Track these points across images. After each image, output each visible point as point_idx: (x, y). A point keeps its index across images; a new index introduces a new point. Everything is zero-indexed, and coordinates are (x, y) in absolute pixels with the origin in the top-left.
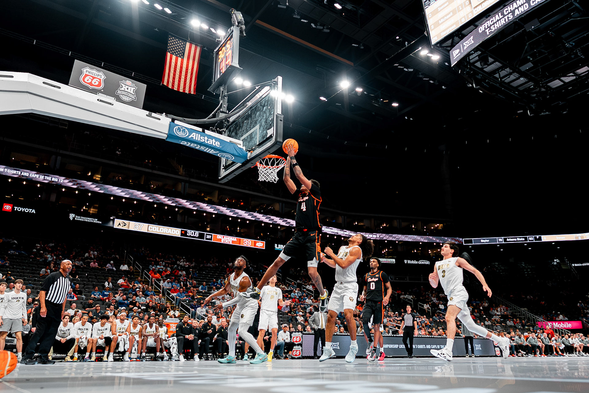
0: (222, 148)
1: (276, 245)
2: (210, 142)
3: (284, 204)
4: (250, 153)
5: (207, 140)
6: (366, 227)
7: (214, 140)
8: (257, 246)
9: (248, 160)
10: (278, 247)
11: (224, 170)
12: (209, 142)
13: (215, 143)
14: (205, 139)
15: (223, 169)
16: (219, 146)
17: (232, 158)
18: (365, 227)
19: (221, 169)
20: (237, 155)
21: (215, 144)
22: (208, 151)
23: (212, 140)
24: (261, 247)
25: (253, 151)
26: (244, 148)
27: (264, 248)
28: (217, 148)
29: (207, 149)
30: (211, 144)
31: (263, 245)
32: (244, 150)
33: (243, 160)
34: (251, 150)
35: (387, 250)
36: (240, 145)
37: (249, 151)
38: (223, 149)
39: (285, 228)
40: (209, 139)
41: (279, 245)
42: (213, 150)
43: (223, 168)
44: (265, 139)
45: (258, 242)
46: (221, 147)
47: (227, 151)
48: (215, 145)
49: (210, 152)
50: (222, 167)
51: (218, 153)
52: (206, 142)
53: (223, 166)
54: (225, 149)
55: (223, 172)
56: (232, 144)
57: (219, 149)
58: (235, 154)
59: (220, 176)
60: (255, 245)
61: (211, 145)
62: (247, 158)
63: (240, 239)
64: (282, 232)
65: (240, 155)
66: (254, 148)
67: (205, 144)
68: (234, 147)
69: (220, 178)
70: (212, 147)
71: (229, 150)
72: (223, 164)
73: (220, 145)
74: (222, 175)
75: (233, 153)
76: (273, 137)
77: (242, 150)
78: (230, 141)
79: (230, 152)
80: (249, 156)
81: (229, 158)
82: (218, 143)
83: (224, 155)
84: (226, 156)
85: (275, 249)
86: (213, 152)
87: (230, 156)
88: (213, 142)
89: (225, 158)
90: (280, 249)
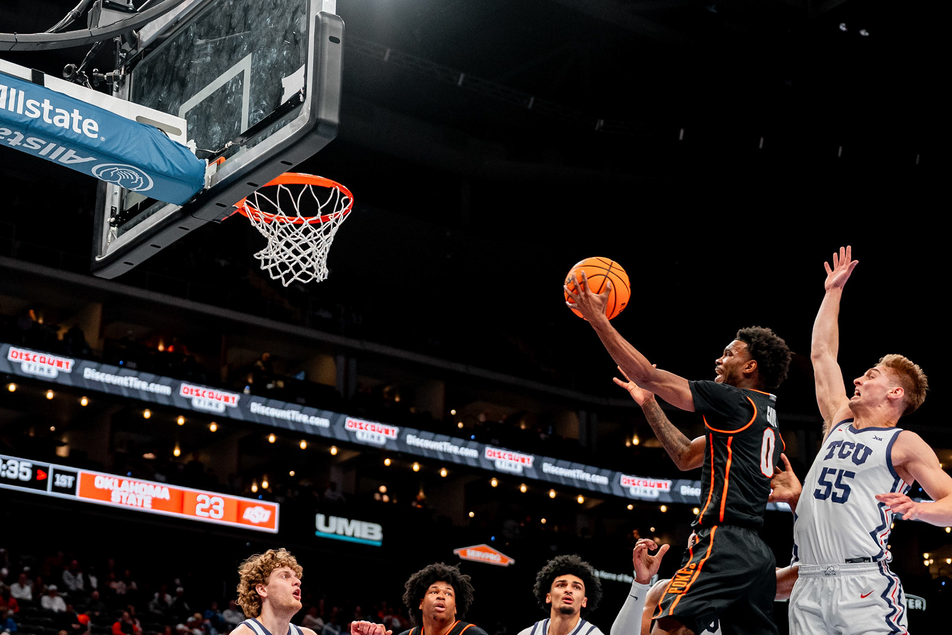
0: (107, 142)
1: (320, 519)
2: (61, 121)
3: (353, 362)
4: (214, 165)
7: (76, 112)
8: (249, 522)
9: (205, 190)
10: (327, 524)
11: (115, 229)
12: (57, 119)
13: (80, 124)
14: (41, 109)
15: (112, 224)
16: (95, 136)
17: (146, 183)
19: (106, 226)
20: (165, 170)
21: (80, 126)
22: (53, 157)
23: (70, 112)
24: (261, 524)
25: (226, 157)
26: (192, 146)
27: (275, 530)
28: (86, 142)
29: (52, 146)
30: (66, 125)
31: (272, 517)
32: (194, 151)
33: (187, 193)
34: (218, 154)
36: (178, 132)
37: (212, 158)
38: (110, 148)
39: (355, 454)
40: (58, 111)
41: (333, 520)
42: (71, 153)
43: (113, 219)
44: (272, 110)
45: (253, 505)
46: (103, 139)
47: (128, 157)
48: (79, 131)
49: (64, 160)
50: (108, 219)
51: (92, 164)
52: (48, 121)
53: (113, 214)
54: (120, 149)
55: (110, 236)
56: (147, 128)
57: (96, 146)
58: (156, 168)
59: (99, 252)
60: (239, 518)
61: (65, 130)
62: (203, 183)
63: (183, 493)
64: (346, 466)
65: (176, 172)
66: (230, 147)
67: (45, 126)
68: (152, 140)
69: (99, 258)
70: (67, 138)
71: (136, 152)
72: (112, 207)
73: (100, 133)
74: (107, 247)
75: (149, 163)
76: (303, 102)
77: (183, 154)
78: (138, 118)
79: (136, 160)
80: (210, 177)
81: (136, 182)
82: (91, 124)
83: (117, 172)
84: (122, 176)
85: (317, 534)
86: (71, 158)
87: (140, 175)
88: (71, 119)
89: (118, 181)
90: (335, 533)
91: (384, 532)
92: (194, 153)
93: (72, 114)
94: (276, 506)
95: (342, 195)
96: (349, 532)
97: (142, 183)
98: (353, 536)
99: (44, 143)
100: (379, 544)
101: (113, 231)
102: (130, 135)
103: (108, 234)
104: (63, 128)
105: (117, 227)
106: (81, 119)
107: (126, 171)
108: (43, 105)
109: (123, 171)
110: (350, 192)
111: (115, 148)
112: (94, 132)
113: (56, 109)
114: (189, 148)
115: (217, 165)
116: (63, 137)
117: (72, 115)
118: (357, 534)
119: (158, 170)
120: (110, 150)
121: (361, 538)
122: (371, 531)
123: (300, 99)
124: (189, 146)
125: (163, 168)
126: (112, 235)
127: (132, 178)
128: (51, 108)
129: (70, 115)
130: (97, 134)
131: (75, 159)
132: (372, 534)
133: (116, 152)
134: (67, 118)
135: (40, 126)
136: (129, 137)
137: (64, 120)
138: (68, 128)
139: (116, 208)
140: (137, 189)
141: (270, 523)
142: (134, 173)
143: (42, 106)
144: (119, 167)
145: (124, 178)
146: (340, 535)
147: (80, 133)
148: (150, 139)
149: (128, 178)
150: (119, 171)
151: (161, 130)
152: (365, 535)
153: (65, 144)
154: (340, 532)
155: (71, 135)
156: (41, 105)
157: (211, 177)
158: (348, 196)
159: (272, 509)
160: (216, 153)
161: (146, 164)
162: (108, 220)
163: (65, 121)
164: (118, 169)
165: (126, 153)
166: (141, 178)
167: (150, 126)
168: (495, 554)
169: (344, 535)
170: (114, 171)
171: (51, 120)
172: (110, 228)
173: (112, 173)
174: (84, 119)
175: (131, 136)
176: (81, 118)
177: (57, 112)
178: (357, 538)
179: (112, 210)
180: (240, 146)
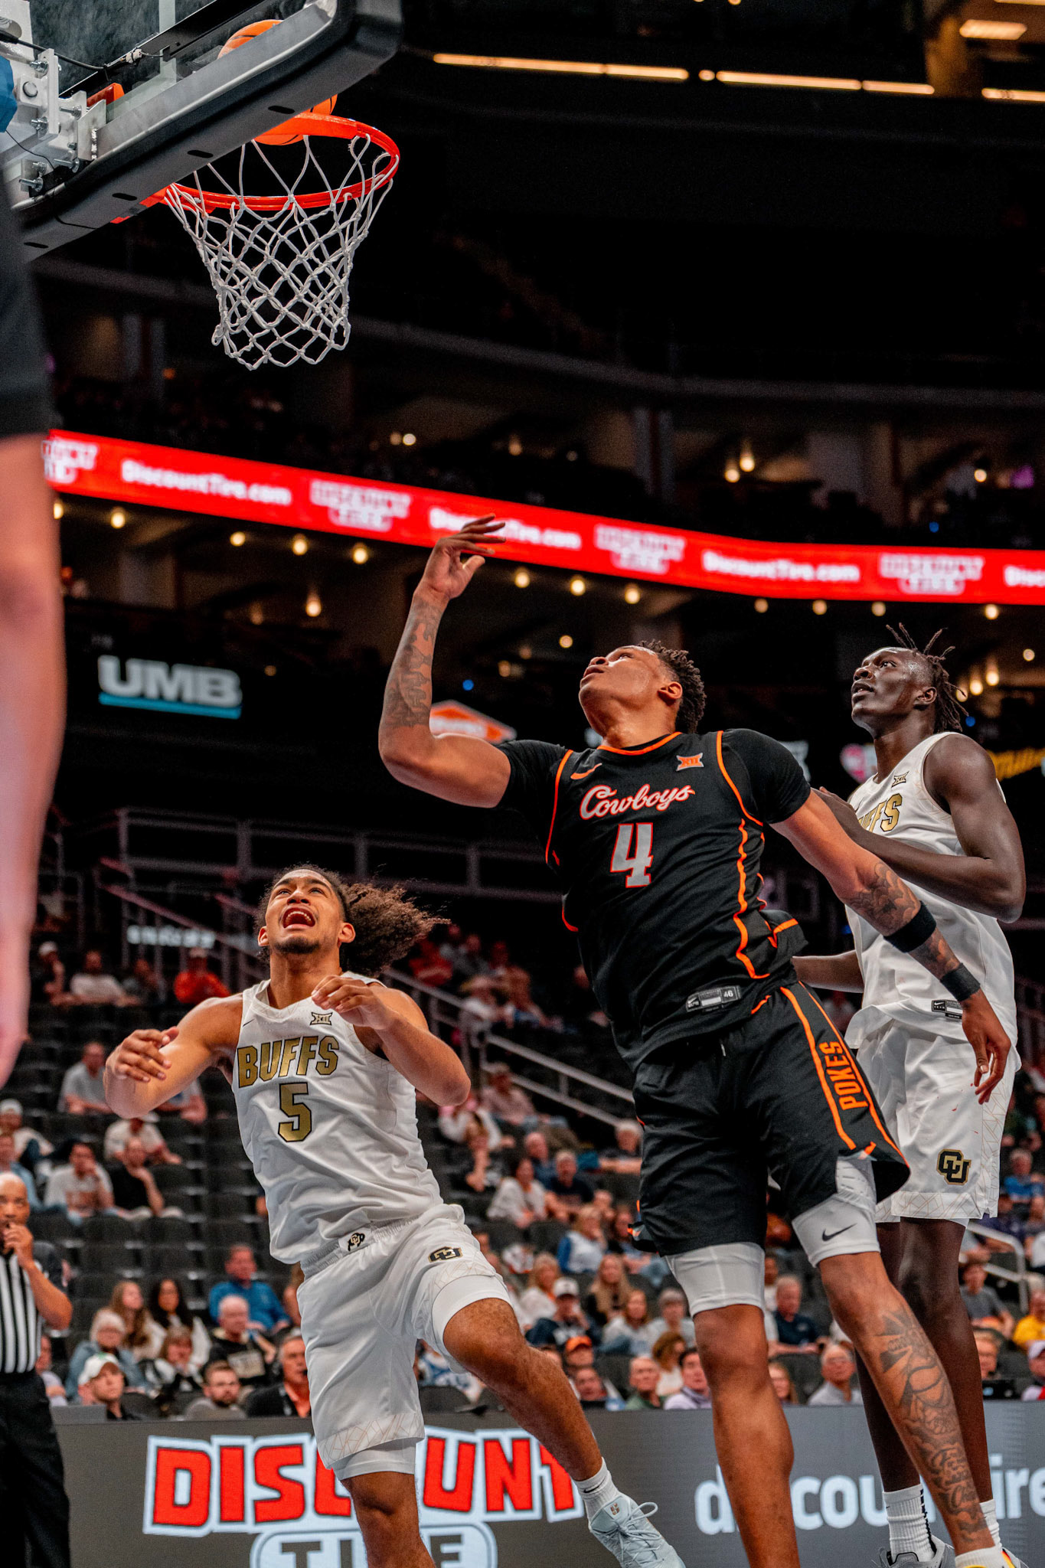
1: (108, 667)
3: (158, 328)
4: (101, 105)
6: (835, 497)
10: (123, 677)
18: (819, 497)
25: (127, 88)
26: (51, 63)
34: (109, 76)
35: (993, 678)
41: (135, 667)
64: (152, 553)
66: (139, 60)
80: (94, 135)
85: (104, 700)
90: (142, 696)
91: (244, 687)
96: (170, 692)
98: (179, 699)
100: (234, 714)
110: (394, 145)
115: (107, 104)
118: (188, 695)
121: (195, 704)
122: (217, 688)
124: (45, 62)
132: (216, 694)
146: (152, 700)
152: (205, 697)
154: (152, 692)
157: (98, 132)
158: (388, 150)
168: (473, 720)
169: (161, 697)
178: (188, 704)
180: (161, 59)
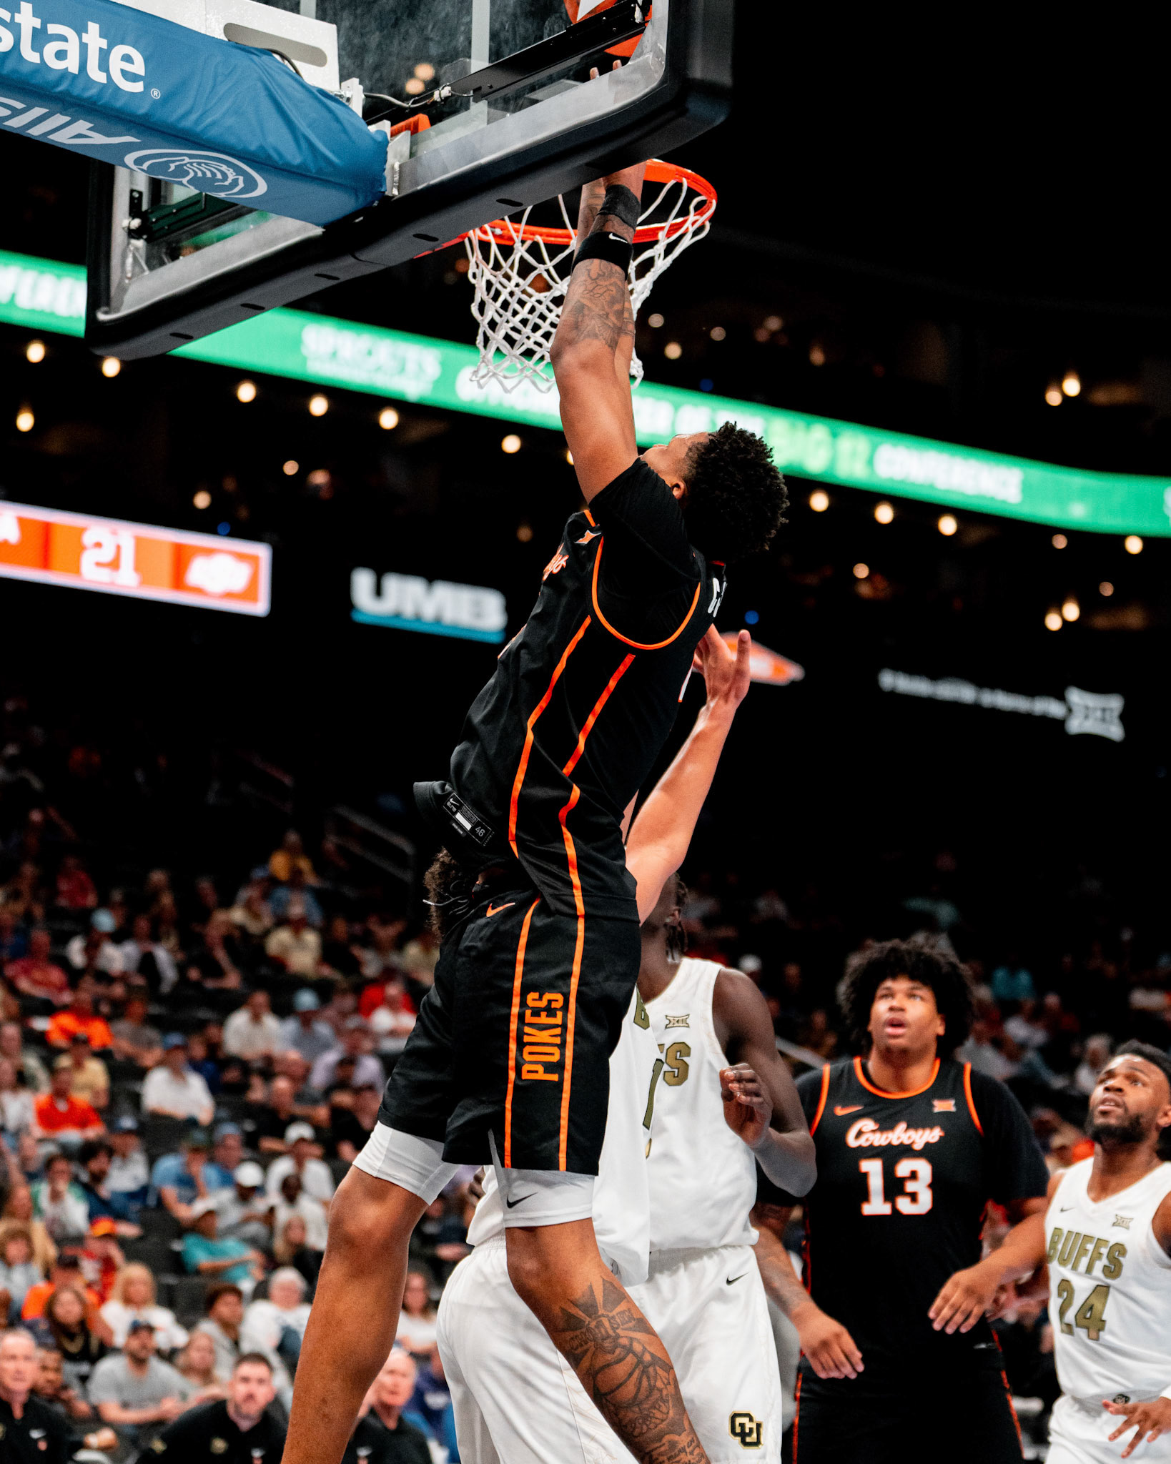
0: (166, 99)
1: (362, 582)
2: (61, 55)
4: (405, 137)
5: (40, 38)
7: (93, 28)
8: (198, 591)
9: (385, 199)
10: (379, 591)
11: (140, 243)
12: (51, 49)
13: (104, 56)
14: (14, 28)
15: (133, 234)
16: (138, 87)
17: (250, 184)
19: (118, 236)
20: (297, 161)
21: (104, 65)
22: (35, 132)
23: (81, 30)
24: (229, 595)
25: (434, 120)
26: (355, 93)
27: (260, 607)
28: (119, 104)
29: (38, 111)
30: (72, 65)
31: (254, 578)
32: (357, 106)
33: (340, 203)
34: (414, 112)
36: (317, 57)
37: (397, 116)
38: (171, 115)
40: (53, 29)
41: (393, 584)
42: (82, 126)
43: (136, 223)
44: (553, 31)
45: (209, 552)
46: (156, 94)
47: (213, 133)
48: (100, 77)
49: (63, 138)
50: (122, 220)
51: (130, 148)
52: (31, 56)
53: (135, 210)
54: (193, 117)
55: (130, 260)
56: (250, 55)
57: (142, 111)
58: (275, 156)
59: (104, 299)
60: (178, 581)
61: (70, 78)
62: (381, 186)
63: (47, 530)
65: (323, 164)
66: (447, 98)
67: (25, 69)
68: (267, 89)
69: (106, 313)
70: (77, 98)
71: (230, 121)
72: (132, 191)
73: (149, 81)
74: (123, 290)
75: (262, 148)
76: (643, 25)
77: (337, 120)
78: (229, 28)
79: (232, 140)
80: (397, 166)
81: (226, 183)
82: (127, 58)
83: (185, 164)
84: (194, 171)
85: (358, 617)
86: (80, 136)
87: (239, 171)
88: (84, 48)
89: (185, 181)
90: (398, 615)
91: (510, 608)
92: (360, 115)
93: (84, 34)
94: (263, 552)
95: (692, 194)
96: (429, 611)
97: (241, 185)
98: (438, 620)
99: (19, 105)
100: (496, 636)
101: (137, 249)
102: (215, 80)
103: (124, 257)
104: (65, 74)
105: (146, 240)
106: (106, 48)
107: (205, 164)
108: (18, 18)
109: (199, 164)
110: (713, 190)
111: (183, 114)
112: (132, 77)
113: (49, 25)
114: (348, 100)
115: (412, 134)
116: (67, 93)
117: (85, 38)
118: (448, 616)
119: (280, 162)
120: (172, 118)
121: (455, 627)
122: (480, 609)
123: (634, 19)
124: (348, 95)
125: (294, 157)
126: (135, 258)
127: (219, 176)
128: (37, 23)
129: (80, 38)
130: (141, 84)
131: (91, 137)
132: (479, 614)
133: (188, 123)
134: (73, 48)
135: (15, 71)
136: (214, 86)
137: (66, 51)
138: (77, 73)
139: (140, 193)
140: (226, 195)
141: (249, 593)
142: (224, 168)
143: (17, 20)
144: (191, 156)
145: (200, 174)
146: (408, 618)
147: (105, 82)
148: (259, 85)
149: (209, 175)
150: (191, 164)
151: (283, 57)
152: (465, 618)
153: (72, 110)
154: (409, 610)
155: (84, 89)
156: (13, 18)
157: (400, 166)
158: (706, 195)
159: (253, 560)
160: (410, 108)
161: (253, 147)
162: (125, 222)
163: (69, 54)
164: (187, 160)
165: (208, 126)
166: (241, 179)
167: (257, 49)
169: (418, 618)
170: (178, 163)
171: (37, 55)
172: (129, 244)
173: (173, 167)
174: (111, 46)
175: (220, 78)
176: (104, 43)
177: (50, 32)
179: (132, 198)
180: (471, 98)
